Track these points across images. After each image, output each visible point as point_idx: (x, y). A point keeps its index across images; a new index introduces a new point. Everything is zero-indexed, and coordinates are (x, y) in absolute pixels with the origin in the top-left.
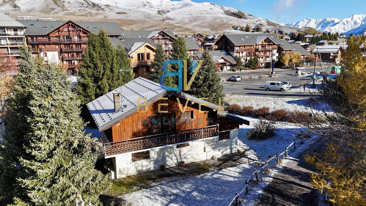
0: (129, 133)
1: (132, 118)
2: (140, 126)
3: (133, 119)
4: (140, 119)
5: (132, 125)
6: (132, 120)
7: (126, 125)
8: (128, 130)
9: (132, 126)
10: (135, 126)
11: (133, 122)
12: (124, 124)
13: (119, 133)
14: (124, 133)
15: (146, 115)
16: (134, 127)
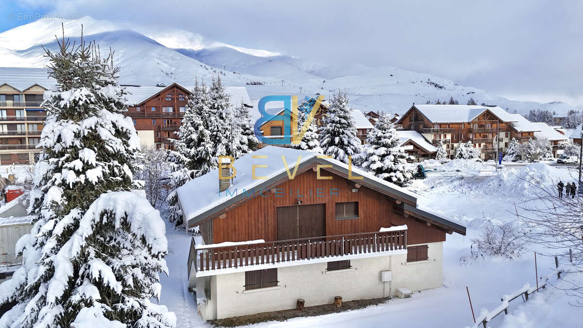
0: (242, 235)
1: (248, 209)
2: (261, 224)
3: (251, 210)
4: (263, 212)
5: (248, 221)
6: (248, 211)
7: (237, 220)
8: (240, 230)
9: (248, 224)
10: (253, 223)
11: (249, 215)
12: (233, 217)
13: (224, 234)
14: (234, 235)
15: (272, 203)
16: (252, 225)
